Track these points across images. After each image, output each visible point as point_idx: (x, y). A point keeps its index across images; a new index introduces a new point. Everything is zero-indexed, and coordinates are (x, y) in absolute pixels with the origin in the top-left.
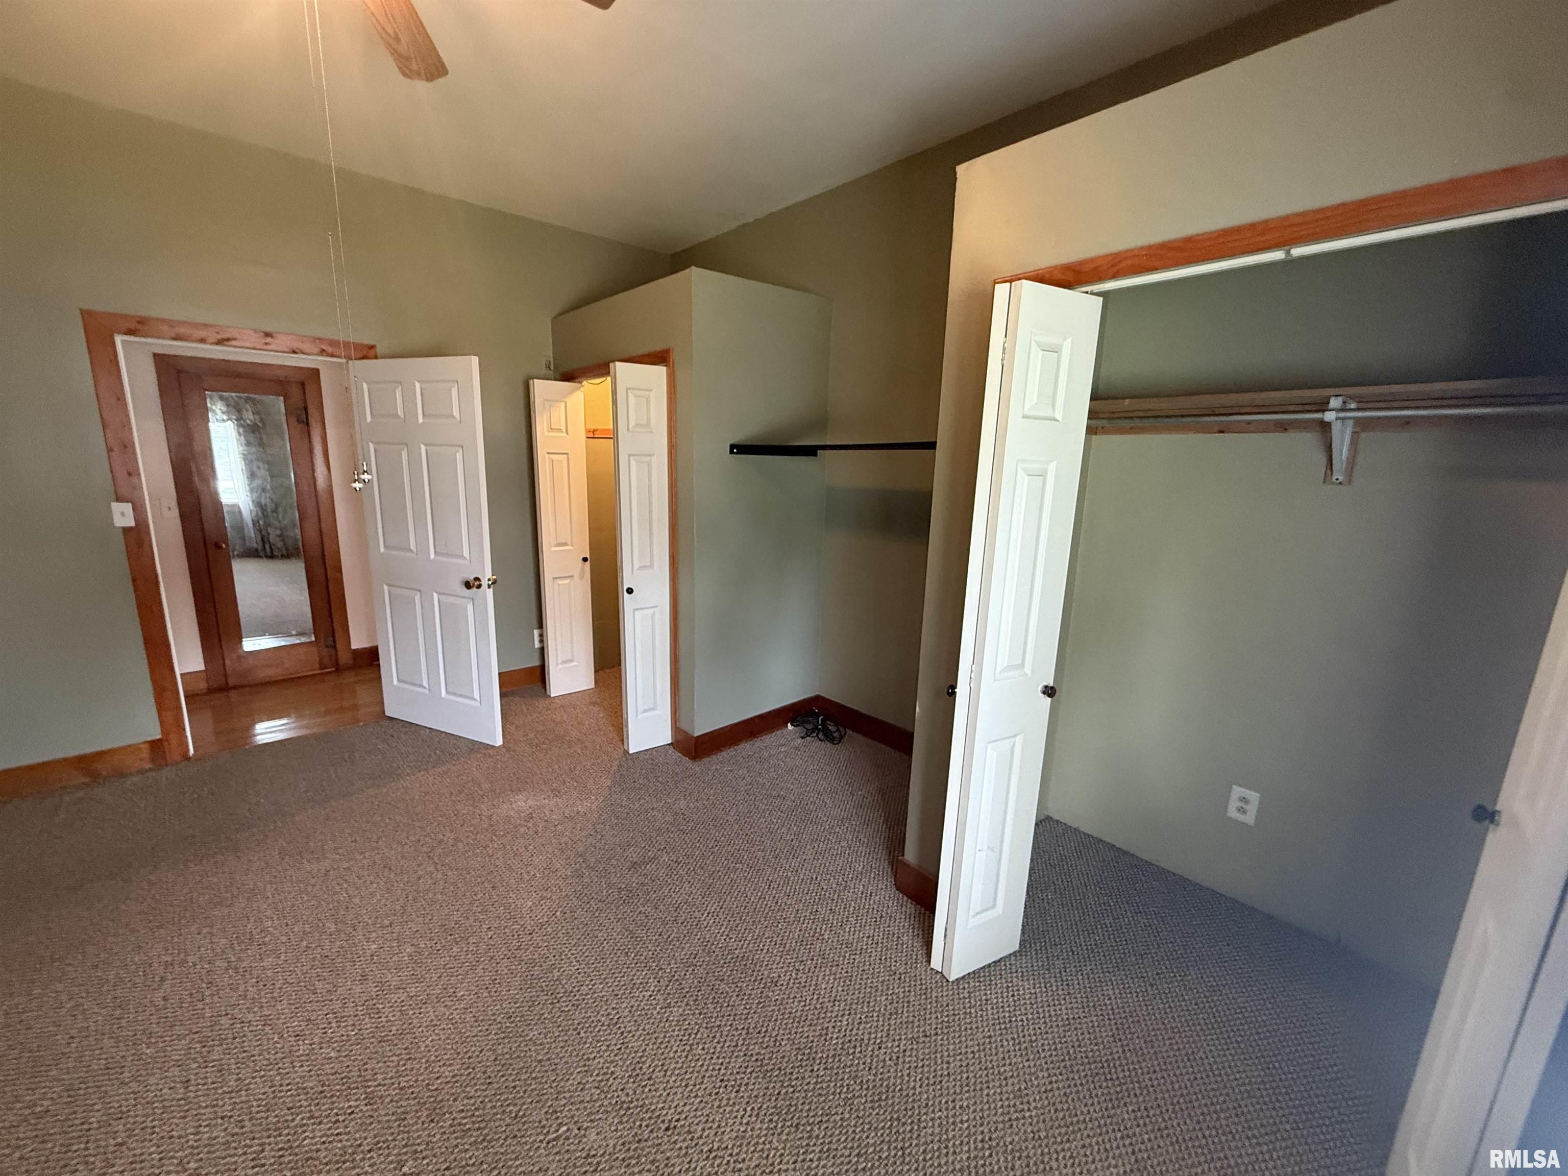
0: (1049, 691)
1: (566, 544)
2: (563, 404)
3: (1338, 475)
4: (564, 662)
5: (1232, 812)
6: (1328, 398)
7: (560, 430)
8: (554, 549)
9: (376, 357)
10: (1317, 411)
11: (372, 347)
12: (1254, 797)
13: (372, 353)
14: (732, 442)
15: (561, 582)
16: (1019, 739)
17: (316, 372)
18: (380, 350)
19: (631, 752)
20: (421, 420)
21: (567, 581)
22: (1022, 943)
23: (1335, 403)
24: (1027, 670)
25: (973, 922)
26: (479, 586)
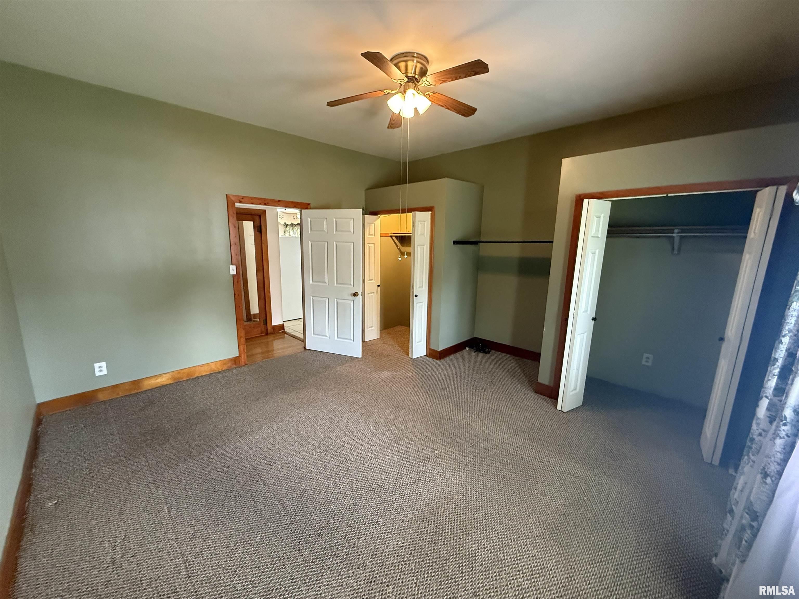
0: (593, 319)
1: (372, 280)
2: (373, 225)
3: (676, 252)
4: (370, 327)
5: (644, 363)
6: (674, 230)
7: (372, 235)
8: (369, 282)
9: (310, 209)
10: (671, 233)
11: (309, 204)
12: (651, 356)
13: (309, 207)
14: (455, 239)
15: (370, 295)
16: (586, 334)
17: (265, 211)
18: (312, 205)
19: (413, 358)
20: (335, 233)
21: (372, 295)
22: (583, 403)
23: (676, 231)
24: (589, 312)
25: (571, 393)
26: (358, 295)
